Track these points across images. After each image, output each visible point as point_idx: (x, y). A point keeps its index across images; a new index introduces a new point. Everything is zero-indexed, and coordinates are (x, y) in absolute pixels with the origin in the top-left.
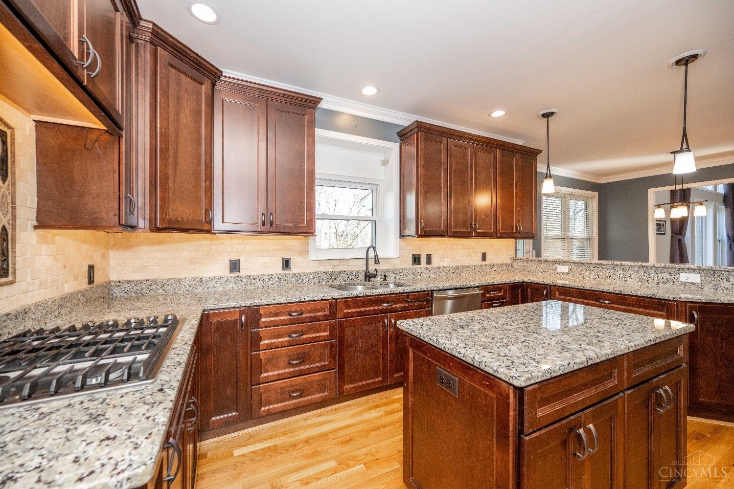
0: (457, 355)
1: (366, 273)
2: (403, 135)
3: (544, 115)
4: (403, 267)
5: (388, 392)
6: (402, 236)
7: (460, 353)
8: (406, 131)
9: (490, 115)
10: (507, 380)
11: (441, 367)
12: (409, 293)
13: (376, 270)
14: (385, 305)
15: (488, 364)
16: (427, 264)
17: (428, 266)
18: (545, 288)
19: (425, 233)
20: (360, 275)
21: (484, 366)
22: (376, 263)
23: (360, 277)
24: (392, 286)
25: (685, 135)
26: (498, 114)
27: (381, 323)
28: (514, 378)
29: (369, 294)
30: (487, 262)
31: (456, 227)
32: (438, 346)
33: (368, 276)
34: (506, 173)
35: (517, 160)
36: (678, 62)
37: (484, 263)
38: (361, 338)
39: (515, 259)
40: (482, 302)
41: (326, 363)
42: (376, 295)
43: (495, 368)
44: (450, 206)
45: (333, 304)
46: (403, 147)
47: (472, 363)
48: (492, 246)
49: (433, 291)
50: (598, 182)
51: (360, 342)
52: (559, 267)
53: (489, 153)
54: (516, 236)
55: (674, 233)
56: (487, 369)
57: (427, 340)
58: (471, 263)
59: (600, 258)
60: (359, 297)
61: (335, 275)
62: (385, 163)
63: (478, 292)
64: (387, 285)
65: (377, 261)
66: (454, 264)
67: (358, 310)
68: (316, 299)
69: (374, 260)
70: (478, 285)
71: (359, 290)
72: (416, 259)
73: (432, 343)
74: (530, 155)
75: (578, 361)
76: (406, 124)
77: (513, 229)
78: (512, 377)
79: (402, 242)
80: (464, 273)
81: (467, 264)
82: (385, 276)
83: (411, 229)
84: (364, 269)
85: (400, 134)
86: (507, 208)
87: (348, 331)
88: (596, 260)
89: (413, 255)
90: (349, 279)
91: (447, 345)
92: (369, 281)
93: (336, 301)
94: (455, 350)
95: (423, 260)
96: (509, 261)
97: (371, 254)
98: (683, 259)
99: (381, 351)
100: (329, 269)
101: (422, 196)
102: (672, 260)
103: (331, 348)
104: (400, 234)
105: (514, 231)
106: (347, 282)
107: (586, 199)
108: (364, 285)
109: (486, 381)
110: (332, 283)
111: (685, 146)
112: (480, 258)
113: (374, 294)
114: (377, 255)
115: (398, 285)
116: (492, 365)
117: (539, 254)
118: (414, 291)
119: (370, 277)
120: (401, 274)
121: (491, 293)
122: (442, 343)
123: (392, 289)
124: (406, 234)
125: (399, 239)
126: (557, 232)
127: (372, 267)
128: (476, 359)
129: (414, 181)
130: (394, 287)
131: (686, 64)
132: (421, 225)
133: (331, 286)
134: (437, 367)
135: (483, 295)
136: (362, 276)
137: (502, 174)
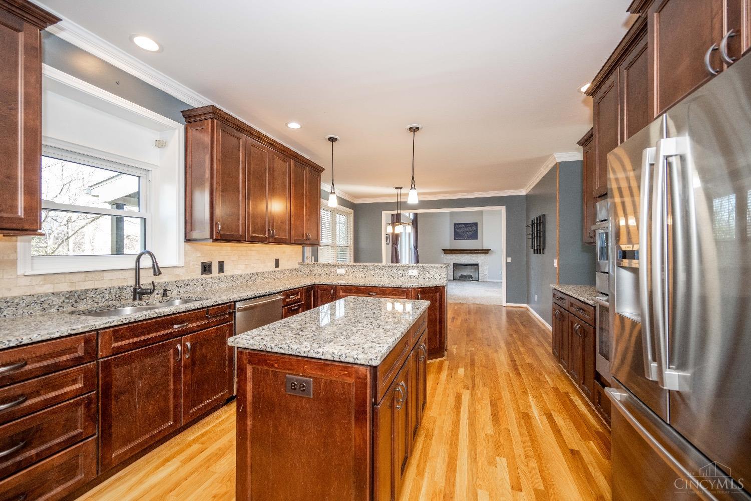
0: (315, 355)
1: (135, 290)
2: (191, 117)
3: (330, 139)
4: (189, 278)
5: (177, 437)
6: (188, 240)
7: (318, 353)
8: (195, 113)
9: (286, 125)
10: (367, 363)
11: (291, 374)
12: (208, 307)
13: (153, 283)
14: (176, 326)
15: (348, 355)
16: (219, 272)
17: (221, 275)
18: (332, 288)
19: (223, 236)
20: (124, 293)
21: (344, 357)
22: (155, 274)
23: (124, 295)
24: (177, 302)
25: (413, 178)
26: (294, 126)
27: (172, 351)
28: (373, 359)
29: (155, 316)
30: (280, 268)
31: (254, 232)
32: (290, 353)
33: (139, 293)
34: (298, 183)
35: (306, 172)
36: (410, 129)
37: (277, 269)
38: (141, 377)
39: (302, 264)
40: (284, 307)
41: (80, 431)
42: (164, 316)
43: (355, 357)
44: (249, 208)
45: (91, 339)
46: (190, 131)
47: (332, 359)
48: (284, 252)
49: (235, 302)
50: (353, 202)
51: (140, 384)
52: (338, 270)
53: (285, 162)
54: (306, 242)
55: (393, 243)
56: (347, 360)
57: (276, 350)
58: (265, 270)
59: (355, 261)
60: (139, 321)
61: (75, 297)
62: (160, 144)
63: (280, 297)
64: (170, 303)
65: (157, 271)
66: (249, 271)
67: (136, 340)
68: (57, 335)
69: (152, 271)
70: (280, 290)
71: (129, 313)
72: (206, 268)
73: (283, 351)
74: (316, 170)
75: (398, 336)
76: (196, 105)
77: (303, 237)
78: (371, 359)
79: (189, 246)
80: (259, 280)
81: (261, 270)
82: (165, 291)
83: (203, 231)
84: (132, 282)
85: (187, 113)
86: (298, 215)
87: (118, 373)
88: (352, 263)
89: (203, 263)
90: (104, 300)
91: (302, 349)
92: (140, 299)
93: (98, 333)
94: (312, 351)
95: (215, 268)
96: (297, 266)
97: (146, 262)
98: (397, 261)
99: (172, 387)
100: (64, 287)
101: (218, 195)
102: (392, 262)
103: (88, 406)
104: (186, 237)
105: (305, 238)
106: (100, 305)
107: (347, 215)
108: (133, 306)
109: (345, 371)
110: (73, 309)
111: (413, 186)
112: (274, 264)
113: (162, 314)
114: (157, 264)
115: (187, 301)
116: (352, 355)
117: (316, 260)
118: (216, 304)
119: (143, 294)
120: (186, 287)
121: (291, 297)
122: (296, 348)
123: (177, 306)
124: (194, 237)
125: (184, 243)
126: (330, 242)
127: (146, 280)
128: (336, 354)
129: (208, 175)
130: (181, 304)
131: (414, 131)
132: (217, 227)
133: (72, 313)
134: (287, 375)
135: (284, 300)
136: (128, 293)
137: (296, 185)
